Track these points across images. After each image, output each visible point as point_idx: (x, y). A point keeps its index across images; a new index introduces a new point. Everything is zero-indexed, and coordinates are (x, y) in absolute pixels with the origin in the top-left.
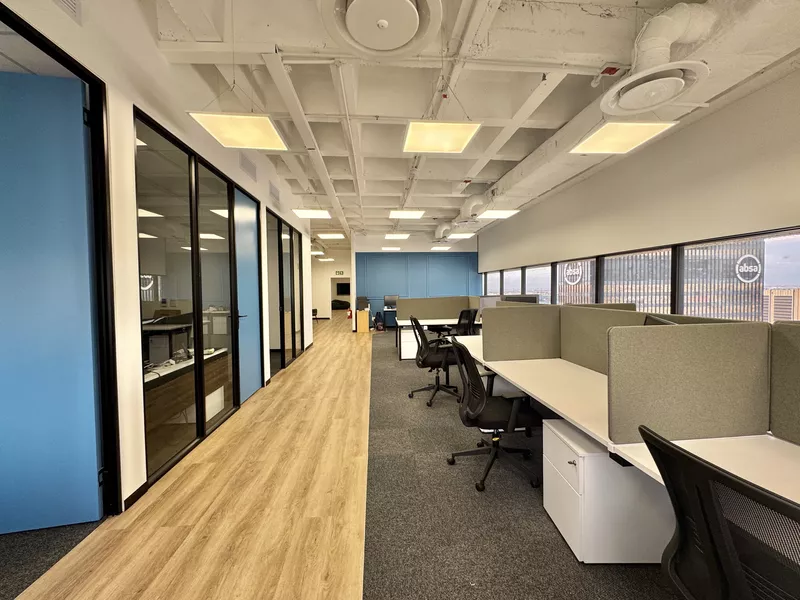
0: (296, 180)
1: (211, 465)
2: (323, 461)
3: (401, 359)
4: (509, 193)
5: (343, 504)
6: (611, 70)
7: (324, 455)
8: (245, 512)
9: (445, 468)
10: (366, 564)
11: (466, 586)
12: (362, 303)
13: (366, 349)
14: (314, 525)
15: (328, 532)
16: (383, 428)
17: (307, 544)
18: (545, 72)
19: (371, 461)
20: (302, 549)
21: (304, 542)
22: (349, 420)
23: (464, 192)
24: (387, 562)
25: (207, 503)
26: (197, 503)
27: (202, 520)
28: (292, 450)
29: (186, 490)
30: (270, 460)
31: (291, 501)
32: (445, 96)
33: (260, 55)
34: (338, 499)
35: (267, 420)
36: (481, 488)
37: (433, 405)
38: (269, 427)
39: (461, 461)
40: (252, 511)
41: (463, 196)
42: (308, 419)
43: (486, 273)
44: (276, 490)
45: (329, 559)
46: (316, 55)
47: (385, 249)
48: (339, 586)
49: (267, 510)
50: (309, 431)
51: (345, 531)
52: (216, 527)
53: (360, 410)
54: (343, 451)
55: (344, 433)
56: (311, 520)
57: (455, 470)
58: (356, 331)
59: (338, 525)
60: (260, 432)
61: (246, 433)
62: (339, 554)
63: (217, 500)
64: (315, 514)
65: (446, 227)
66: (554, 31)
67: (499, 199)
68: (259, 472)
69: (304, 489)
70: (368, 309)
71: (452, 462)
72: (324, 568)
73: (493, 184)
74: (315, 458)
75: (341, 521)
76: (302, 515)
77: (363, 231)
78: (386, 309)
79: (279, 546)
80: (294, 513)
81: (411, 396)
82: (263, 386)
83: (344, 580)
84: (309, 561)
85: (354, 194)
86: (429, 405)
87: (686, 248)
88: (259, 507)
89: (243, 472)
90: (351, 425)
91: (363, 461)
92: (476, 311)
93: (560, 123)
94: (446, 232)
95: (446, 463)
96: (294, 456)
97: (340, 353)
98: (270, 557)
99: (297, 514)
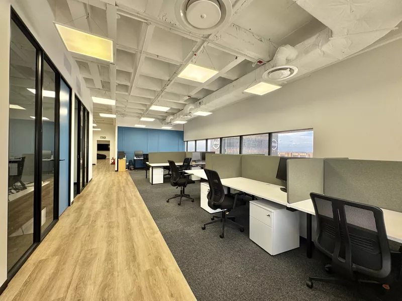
0: (92, 80)
1: (56, 258)
2: (136, 240)
3: (152, 184)
4: (208, 104)
5: (160, 259)
6: (260, 62)
7: (135, 237)
8: (100, 279)
9: (202, 232)
10: (189, 283)
11: (237, 277)
12: (121, 155)
13: (129, 180)
14: (150, 273)
15: (160, 275)
16: (161, 218)
17: (151, 283)
18: (237, 55)
19: (164, 235)
20: (150, 286)
21: (149, 283)
22: (139, 217)
23: (186, 101)
24: (199, 279)
25: (67, 281)
26: (59, 283)
27: (71, 291)
28: (113, 238)
29: (44, 277)
30: (100, 246)
31: (128, 265)
32: (195, 55)
33: (106, 4)
34: (156, 257)
35: (84, 224)
36: (222, 237)
37: (181, 204)
38: (88, 228)
39: (208, 227)
40: (105, 277)
41: (184, 103)
42: (113, 220)
43: (187, 141)
44: (115, 262)
45: (169, 287)
46: (139, 15)
47: (137, 126)
48: (181, 297)
49: (116, 274)
50: (118, 226)
51: (169, 271)
52: (85, 292)
53: (143, 212)
54: (145, 233)
55: (140, 224)
56: (147, 271)
57: (207, 232)
58: (117, 171)
59: (164, 269)
60: (84, 232)
61: (73, 234)
62: (172, 283)
63: (75, 277)
64: (147, 267)
65: (171, 117)
66: (244, 40)
67: (202, 106)
68: (96, 254)
69: (132, 257)
70: (125, 158)
71: (204, 229)
72: (168, 292)
73: (200, 99)
74: (130, 239)
75: (164, 267)
76: (139, 270)
77: (123, 115)
78: (135, 158)
79: (135, 289)
80: (134, 271)
81: (168, 202)
82: (69, 205)
83: (182, 294)
84: (158, 291)
85: (127, 94)
86: (179, 204)
87: (273, 134)
88: (110, 272)
89: (85, 257)
90: (142, 220)
91: (159, 235)
92: (191, 159)
93: (236, 78)
94: (171, 119)
95: (201, 229)
96: (116, 241)
97: (114, 183)
98: (132, 297)
99: (136, 270)
